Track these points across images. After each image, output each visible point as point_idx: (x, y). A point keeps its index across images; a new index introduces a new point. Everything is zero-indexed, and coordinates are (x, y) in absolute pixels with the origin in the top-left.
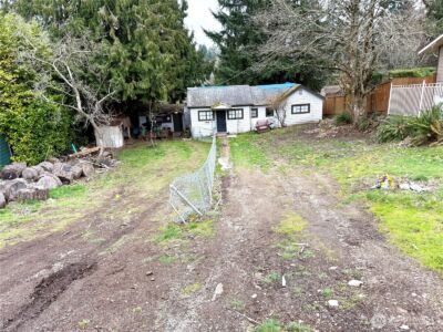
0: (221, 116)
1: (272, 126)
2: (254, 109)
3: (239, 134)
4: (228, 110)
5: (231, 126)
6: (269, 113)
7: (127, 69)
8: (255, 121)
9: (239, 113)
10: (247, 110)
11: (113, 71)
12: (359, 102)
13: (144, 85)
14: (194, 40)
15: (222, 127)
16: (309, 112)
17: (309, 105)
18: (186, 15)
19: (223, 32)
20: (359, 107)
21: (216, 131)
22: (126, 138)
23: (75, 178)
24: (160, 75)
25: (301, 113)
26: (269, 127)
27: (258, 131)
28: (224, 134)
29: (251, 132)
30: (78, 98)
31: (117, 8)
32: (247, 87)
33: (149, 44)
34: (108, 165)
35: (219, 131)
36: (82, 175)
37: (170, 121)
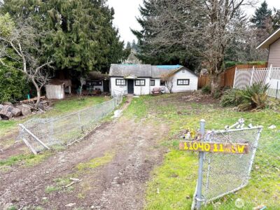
0: (130, 83)
1: (163, 92)
2: (152, 80)
3: (141, 96)
4: (136, 80)
5: (137, 90)
6: (162, 83)
7: (64, 48)
8: (152, 87)
9: (142, 82)
10: (148, 80)
11: (56, 49)
12: (214, 79)
13: (77, 59)
14: (118, 34)
15: (131, 90)
16: (188, 84)
17: (189, 80)
18: (113, 18)
19: (143, 32)
20: (215, 82)
21: (127, 93)
22: (66, 94)
23: (14, 116)
24: (88, 53)
25: (183, 85)
26: (160, 93)
27: (153, 94)
28: (131, 95)
29: (150, 95)
30: (25, 64)
31: (62, 10)
32: (149, 66)
33: (81, 33)
34: (43, 109)
35: (129, 92)
36: (21, 114)
37: (101, 85)
